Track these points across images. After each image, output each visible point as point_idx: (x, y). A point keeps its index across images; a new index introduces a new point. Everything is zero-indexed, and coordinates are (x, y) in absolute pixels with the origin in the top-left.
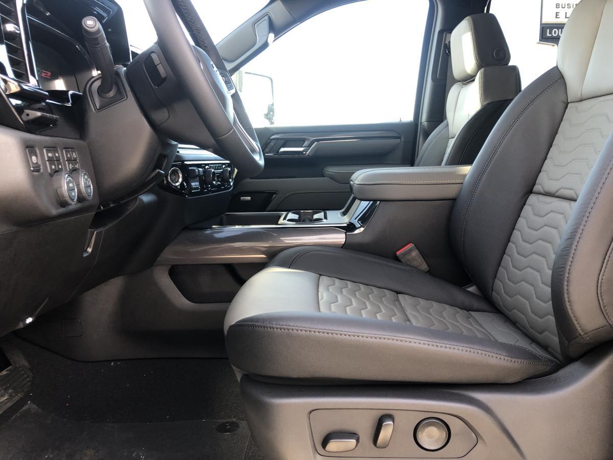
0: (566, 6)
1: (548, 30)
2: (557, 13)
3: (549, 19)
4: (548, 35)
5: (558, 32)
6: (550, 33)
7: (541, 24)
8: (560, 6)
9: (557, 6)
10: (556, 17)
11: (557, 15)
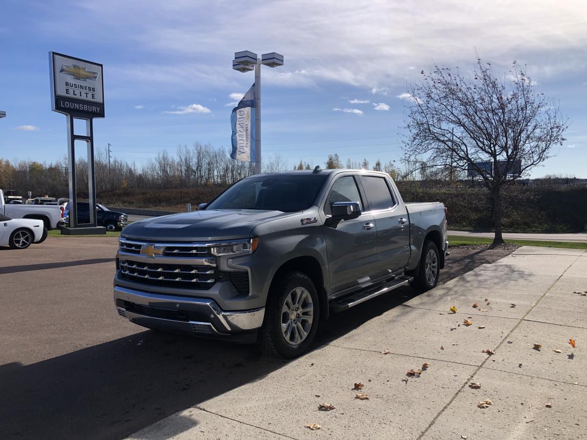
0: (74, 86)
1: (62, 102)
2: (67, 90)
3: (62, 92)
4: (62, 106)
5: (70, 105)
6: (64, 104)
7: (55, 96)
8: (69, 84)
9: (67, 84)
10: (67, 93)
11: (67, 91)
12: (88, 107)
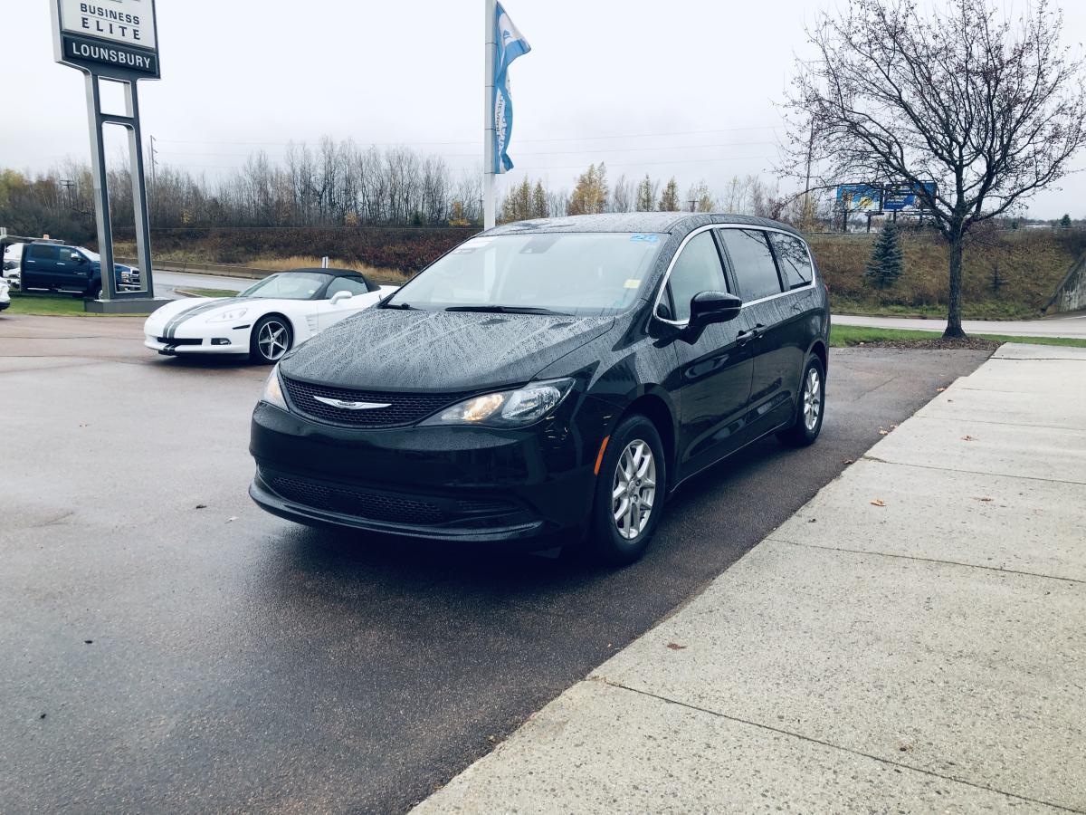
0: (97, 12)
1: (74, 44)
2: (84, 19)
3: (74, 25)
4: (75, 52)
5: (90, 52)
6: (78, 49)
7: (62, 32)
8: (88, 8)
9: (83, 7)
10: (84, 26)
11: (84, 23)
12: (126, 58)
